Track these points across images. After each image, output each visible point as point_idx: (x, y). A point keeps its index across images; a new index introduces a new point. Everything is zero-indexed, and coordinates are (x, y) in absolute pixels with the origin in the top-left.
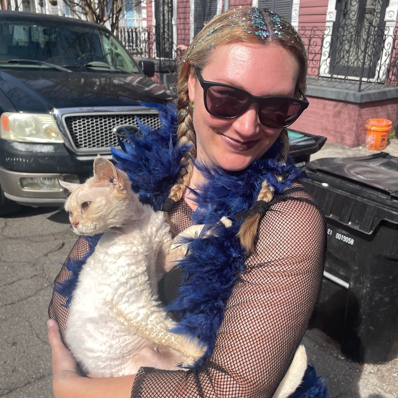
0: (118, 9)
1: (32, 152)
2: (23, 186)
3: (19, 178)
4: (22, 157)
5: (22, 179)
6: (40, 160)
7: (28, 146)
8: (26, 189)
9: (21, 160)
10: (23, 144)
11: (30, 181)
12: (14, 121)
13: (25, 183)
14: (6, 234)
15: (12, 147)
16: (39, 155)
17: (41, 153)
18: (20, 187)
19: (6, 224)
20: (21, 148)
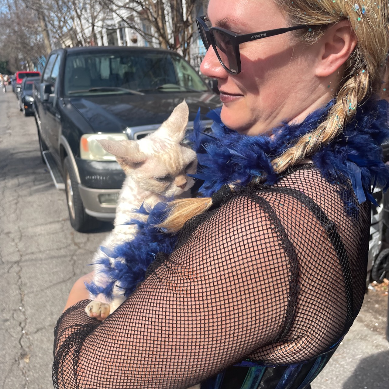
0: (189, 35)
1: (108, 170)
2: (101, 202)
3: (97, 195)
4: (100, 174)
5: (100, 196)
6: (116, 177)
7: (105, 165)
8: (104, 205)
9: (98, 177)
10: (101, 163)
11: (107, 197)
12: (92, 142)
13: (103, 199)
14: (87, 248)
15: (91, 167)
16: (115, 172)
17: (116, 170)
18: (99, 203)
19: (88, 239)
20: (99, 167)
